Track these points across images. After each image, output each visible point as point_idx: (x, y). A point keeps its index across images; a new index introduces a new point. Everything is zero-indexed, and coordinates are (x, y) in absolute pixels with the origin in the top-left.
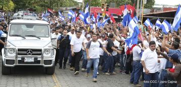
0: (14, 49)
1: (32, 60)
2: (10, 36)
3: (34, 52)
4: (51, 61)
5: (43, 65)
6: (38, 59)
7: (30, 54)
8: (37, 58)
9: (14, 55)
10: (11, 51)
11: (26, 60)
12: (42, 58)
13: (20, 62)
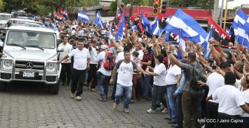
0: (11, 61)
1: (32, 75)
2: (8, 45)
3: (35, 66)
4: (55, 77)
5: (46, 81)
6: (40, 74)
7: (29, 68)
8: (38, 73)
9: (11, 67)
10: (7, 62)
11: (25, 75)
12: (45, 72)
13: (17, 76)
